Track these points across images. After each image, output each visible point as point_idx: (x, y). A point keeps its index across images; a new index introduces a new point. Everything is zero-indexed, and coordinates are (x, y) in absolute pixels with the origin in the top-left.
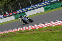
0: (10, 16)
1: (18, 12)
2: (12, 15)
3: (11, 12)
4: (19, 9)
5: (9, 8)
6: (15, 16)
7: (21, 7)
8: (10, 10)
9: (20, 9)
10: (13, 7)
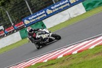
0: (10, 33)
1: (26, 22)
2: (13, 32)
3: (10, 24)
5: (4, 16)
6: (21, 33)
7: (32, 10)
9: (30, 15)
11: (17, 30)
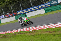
0: (11, 16)
1: (19, 13)
4: (20, 10)
5: (10, 8)
6: (15, 17)
7: (22, 8)
8: (11, 11)
10: (14, 8)
11: (14, 16)
